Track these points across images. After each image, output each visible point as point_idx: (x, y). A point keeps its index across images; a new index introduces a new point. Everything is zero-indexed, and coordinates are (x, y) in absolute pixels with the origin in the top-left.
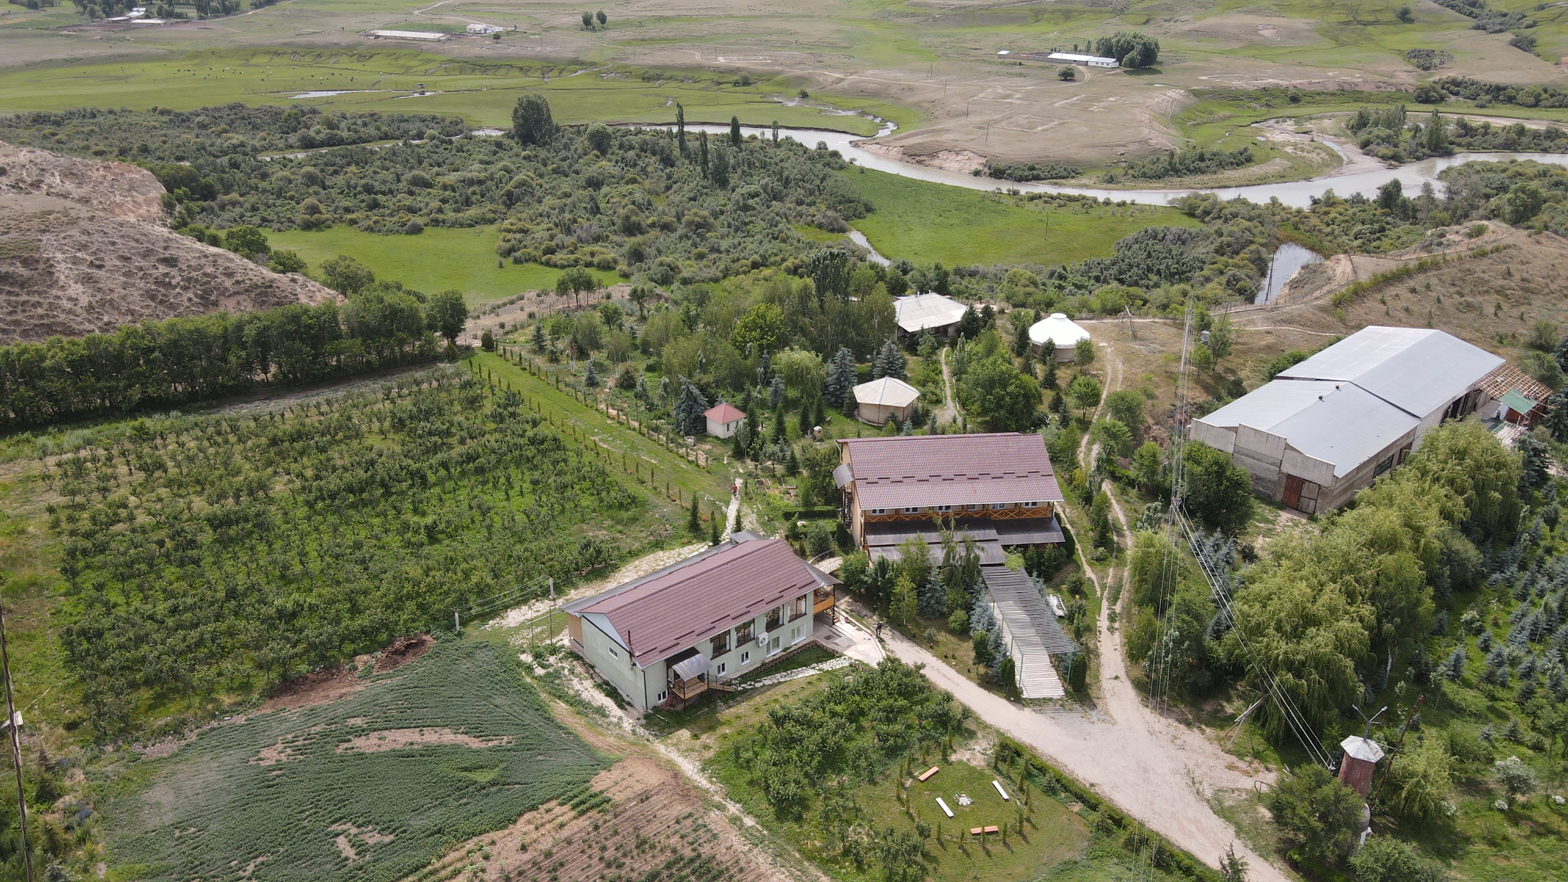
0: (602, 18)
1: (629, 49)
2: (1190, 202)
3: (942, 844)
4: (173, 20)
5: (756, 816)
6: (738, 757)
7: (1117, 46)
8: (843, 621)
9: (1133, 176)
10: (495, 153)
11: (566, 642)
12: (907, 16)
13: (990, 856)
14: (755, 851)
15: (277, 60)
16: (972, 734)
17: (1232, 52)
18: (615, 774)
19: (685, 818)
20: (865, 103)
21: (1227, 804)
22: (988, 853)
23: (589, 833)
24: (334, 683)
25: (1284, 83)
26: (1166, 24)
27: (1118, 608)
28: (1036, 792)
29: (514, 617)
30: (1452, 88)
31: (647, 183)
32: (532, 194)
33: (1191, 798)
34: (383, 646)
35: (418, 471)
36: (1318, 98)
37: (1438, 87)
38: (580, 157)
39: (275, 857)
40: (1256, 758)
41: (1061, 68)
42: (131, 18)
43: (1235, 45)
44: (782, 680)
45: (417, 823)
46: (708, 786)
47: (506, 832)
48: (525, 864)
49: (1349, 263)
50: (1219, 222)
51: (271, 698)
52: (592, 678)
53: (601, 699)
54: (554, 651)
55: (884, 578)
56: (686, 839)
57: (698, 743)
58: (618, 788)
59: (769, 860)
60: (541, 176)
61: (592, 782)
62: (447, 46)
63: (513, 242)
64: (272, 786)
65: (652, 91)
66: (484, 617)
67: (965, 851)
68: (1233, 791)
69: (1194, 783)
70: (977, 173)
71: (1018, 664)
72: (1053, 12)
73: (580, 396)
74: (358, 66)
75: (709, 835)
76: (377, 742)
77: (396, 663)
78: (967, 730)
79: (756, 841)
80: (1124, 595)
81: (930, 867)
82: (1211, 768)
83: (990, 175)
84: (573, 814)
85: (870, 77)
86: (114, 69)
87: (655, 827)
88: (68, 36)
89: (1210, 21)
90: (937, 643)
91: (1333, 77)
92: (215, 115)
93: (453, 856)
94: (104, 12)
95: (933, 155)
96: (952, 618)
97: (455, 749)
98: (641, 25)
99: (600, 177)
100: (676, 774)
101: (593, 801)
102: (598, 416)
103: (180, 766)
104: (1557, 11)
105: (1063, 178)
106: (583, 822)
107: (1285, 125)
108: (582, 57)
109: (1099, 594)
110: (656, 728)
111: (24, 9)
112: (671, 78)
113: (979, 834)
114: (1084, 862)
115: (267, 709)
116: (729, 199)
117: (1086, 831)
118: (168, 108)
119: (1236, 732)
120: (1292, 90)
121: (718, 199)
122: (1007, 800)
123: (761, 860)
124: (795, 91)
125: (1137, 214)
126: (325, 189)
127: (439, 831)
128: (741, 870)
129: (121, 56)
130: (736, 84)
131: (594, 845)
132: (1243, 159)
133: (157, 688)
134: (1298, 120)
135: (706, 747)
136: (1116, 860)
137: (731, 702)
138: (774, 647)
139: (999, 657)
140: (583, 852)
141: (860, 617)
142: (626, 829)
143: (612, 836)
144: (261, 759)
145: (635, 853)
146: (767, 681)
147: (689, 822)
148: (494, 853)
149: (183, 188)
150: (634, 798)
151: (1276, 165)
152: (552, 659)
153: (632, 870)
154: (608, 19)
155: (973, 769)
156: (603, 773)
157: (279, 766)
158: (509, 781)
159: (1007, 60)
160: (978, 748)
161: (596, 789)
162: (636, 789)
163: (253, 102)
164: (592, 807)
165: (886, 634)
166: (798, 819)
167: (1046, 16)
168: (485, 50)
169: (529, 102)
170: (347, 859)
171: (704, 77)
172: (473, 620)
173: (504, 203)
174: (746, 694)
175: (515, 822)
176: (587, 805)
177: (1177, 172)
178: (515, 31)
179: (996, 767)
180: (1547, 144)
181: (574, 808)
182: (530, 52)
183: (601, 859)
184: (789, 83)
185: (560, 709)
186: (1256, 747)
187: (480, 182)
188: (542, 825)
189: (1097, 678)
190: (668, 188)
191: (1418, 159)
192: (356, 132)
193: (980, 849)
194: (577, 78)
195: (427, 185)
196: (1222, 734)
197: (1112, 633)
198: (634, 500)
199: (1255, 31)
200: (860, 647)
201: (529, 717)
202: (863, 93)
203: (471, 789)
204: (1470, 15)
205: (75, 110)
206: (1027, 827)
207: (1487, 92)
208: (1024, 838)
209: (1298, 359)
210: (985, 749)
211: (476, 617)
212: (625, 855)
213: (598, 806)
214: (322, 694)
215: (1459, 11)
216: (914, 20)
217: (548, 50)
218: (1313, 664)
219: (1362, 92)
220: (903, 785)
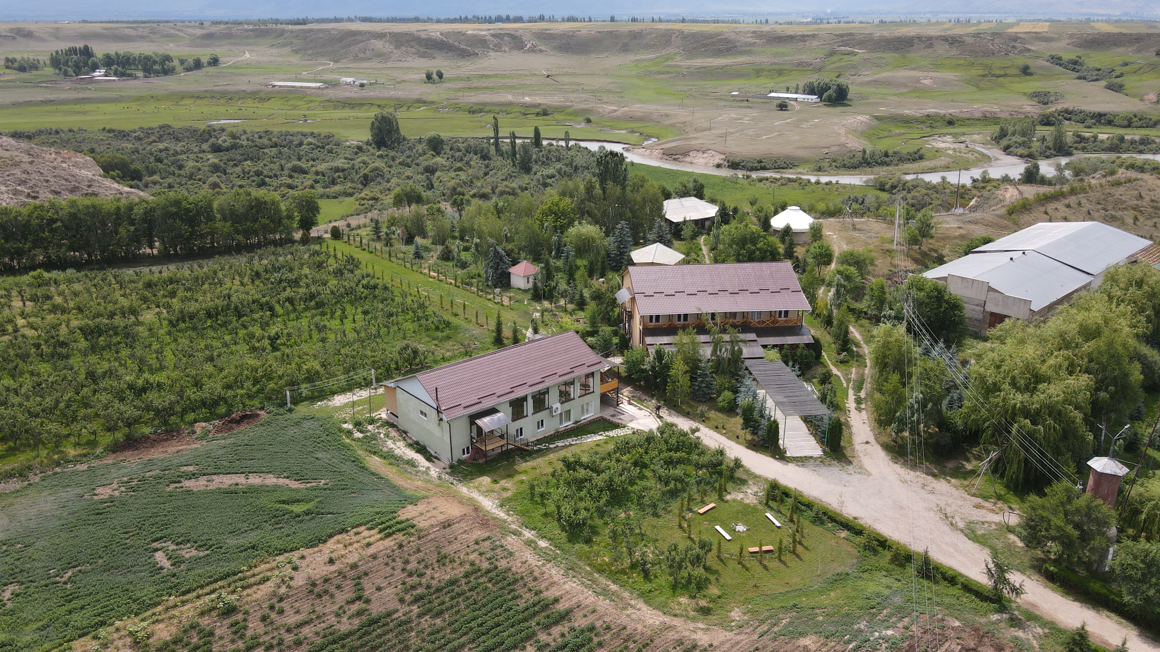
0: (440, 75)
1: (460, 94)
2: (880, 180)
3: (722, 560)
4: (125, 78)
5: (550, 539)
6: (533, 495)
7: (818, 87)
8: (626, 404)
9: (836, 167)
10: (356, 153)
11: (384, 416)
12: (663, 73)
13: (767, 570)
14: (548, 566)
15: (199, 102)
16: (744, 482)
17: (902, 94)
18: (421, 507)
19: (483, 540)
20: (633, 125)
21: (979, 533)
22: (765, 567)
23: (393, 551)
24: (173, 442)
25: (943, 112)
26: (852, 78)
27: (863, 394)
28: (806, 523)
29: (339, 400)
30: (1066, 115)
31: (470, 171)
32: (382, 176)
33: (946, 528)
34: (221, 417)
35: (267, 303)
36: (968, 122)
37: (1056, 115)
38: (420, 156)
39: (94, 566)
40: (999, 499)
41: (779, 102)
42: (94, 77)
43: (904, 90)
44: (573, 443)
45: (232, 542)
46: (506, 517)
47: (316, 549)
48: (331, 573)
49: (1016, 190)
50: (905, 193)
51: (114, 452)
52: (404, 440)
53: (411, 454)
54: (372, 421)
55: (661, 363)
56: (484, 556)
57: (497, 487)
58: (423, 517)
59: (562, 572)
60: (390, 167)
61: (400, 513)
62: (325, 92)
63: (366, 206)
64: (101, 514)
65: (476, 119)
66: (312, 399)
67: (744, 566)
68: (983, 523)
69: (947, 517)
70: (719, 166)
71: (781, 427)
72: (769, 71)
73: (408, 265)
74: (259, 105)
75: (506, 553)
76: (206, 483)
77: (231, 429)
78: (738, 479)
79: (548, 558)
80: (867, 386)
81: (712, 578)
82: (960, 507)
83: (729, 167)
84: (379, 536)
85: (637, 109)
86: (77, 108)
87: (456, 546)
88: (46, 87)
89: (885, 74)
90: (708, 418)
91: (978, 108)
92: (148, 132)
93: (263, 567)
94: (74, 72)
95: (686, 154)
96: (720, 399)
97: (276, 488)
98: (468, 79)
99: (435, 166)
100: (477, 509)
101: (399, 526)
102: (422, 276)
103: (18, 500)
104: (1137, 66)
105: (784, 168)
106: (389, 543)
107: (945, 138)
108: (424, 98)
109: (845, 385)
110: (460, 475)
111: (16, 72)
112: (490, 111)
113: (757, 552)
114: (855, 575)
115: (110, 460)
116: (532, 180)
117: (854, 551)
118: (114, 128)
119: (978, 482)
120: (948, 117)
121: (525, 179)
122: (779, 527)
123: (553, 572)
124: (581, 119)
125: (841, 189)
126: (225, 174)
127: (253, 547)
128: (535, 579)
129: (83, 99)
130: (538, 114)
131: (398, 559)
132: (917, 157)
133: (11, 444)
134: (954, 135)
135: (505, 489)
136: (884, 573)
137: (528, 458)
138: (566, 421)
139: (764, 422)
140: (387, 564)
141: (641, 401)
142: (428, 548)
143: (414, 552)
144: (95, 495)
145: (436, 565)
146: (560, 444)
147: (487, 543)
148: (303, 565)
149: (117, 171)
150: (437, 525)
151: (943, 161)
152: (370, 427)
153: (432, 578)
154: (444, 76)
155: (748, 505)
156: (410, 507)
157: (111, 500)
158: (322, 511)
159: (738, 99)
160: (749, 491)
161: (403, 518)
162: (439, 518)
163: (177, 125)
164: (399, 530)
165: (664, 412)
166: (588, 541)
167: (764, 73)
168: (354, 94)
169: (383, 117)
170: (162, 568)
171: (515, 110)
172: (303, 401)
173: (362, 183)
174: (540, 453)
175: (325, 541)
176: (394, 529)
177: (869, 164)
178: (376, 83)
179: (767, 504)
180: (1142, 147)
181: (381, 531)
182: (386, 94)
183: (403, 570)
184: (576, 113)
185: (374, 462)
186: (998, 492)
187: (343, 170)
188: (351, 544)
189: (850, 442)
190: (486, 174)
191: (1048, 157)
192: (253, 142)
193: (758, 564)
194: (421, 111)
195: (304, 172)
196: (966, 483)
197: (860, 412)
198: (448, 324)
199: (918, 80)
200: (641, 421)
201: (347, 467)
202: (632, 119)
203: (286, 516)
204: (1073, 70)
205: (43, 129)
206: (799, 549)
207: (1092, 118)
208: (798, 556)
209: (987, 241)
210: (757, 492)
211: (307, 399)
212: (426, 567)
213: (403, 530)
214: (162, 450)
215: (1065, 68)
216: (667, 76)
217: (400, 94)
218: (1047, 412)
219: (999, 118)
220: (684, 517)
